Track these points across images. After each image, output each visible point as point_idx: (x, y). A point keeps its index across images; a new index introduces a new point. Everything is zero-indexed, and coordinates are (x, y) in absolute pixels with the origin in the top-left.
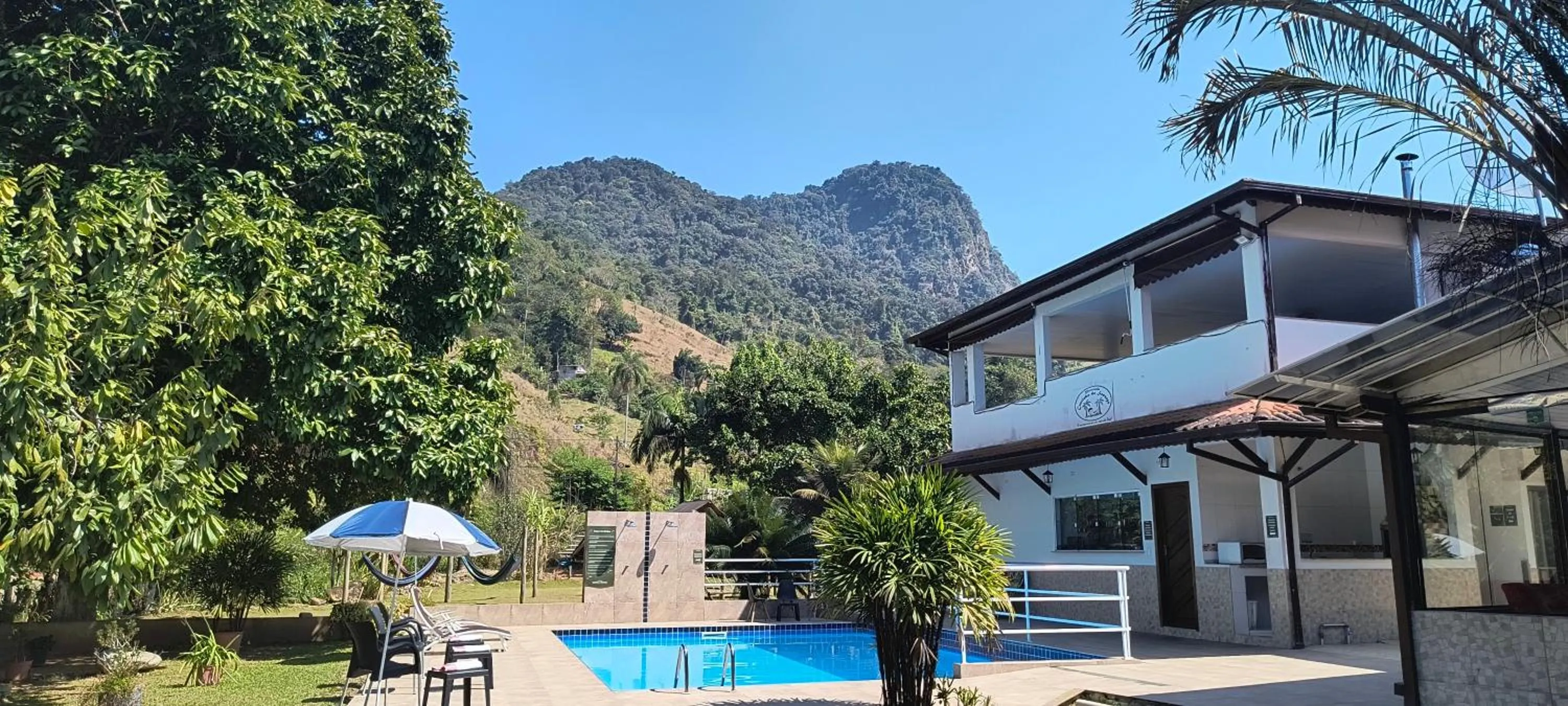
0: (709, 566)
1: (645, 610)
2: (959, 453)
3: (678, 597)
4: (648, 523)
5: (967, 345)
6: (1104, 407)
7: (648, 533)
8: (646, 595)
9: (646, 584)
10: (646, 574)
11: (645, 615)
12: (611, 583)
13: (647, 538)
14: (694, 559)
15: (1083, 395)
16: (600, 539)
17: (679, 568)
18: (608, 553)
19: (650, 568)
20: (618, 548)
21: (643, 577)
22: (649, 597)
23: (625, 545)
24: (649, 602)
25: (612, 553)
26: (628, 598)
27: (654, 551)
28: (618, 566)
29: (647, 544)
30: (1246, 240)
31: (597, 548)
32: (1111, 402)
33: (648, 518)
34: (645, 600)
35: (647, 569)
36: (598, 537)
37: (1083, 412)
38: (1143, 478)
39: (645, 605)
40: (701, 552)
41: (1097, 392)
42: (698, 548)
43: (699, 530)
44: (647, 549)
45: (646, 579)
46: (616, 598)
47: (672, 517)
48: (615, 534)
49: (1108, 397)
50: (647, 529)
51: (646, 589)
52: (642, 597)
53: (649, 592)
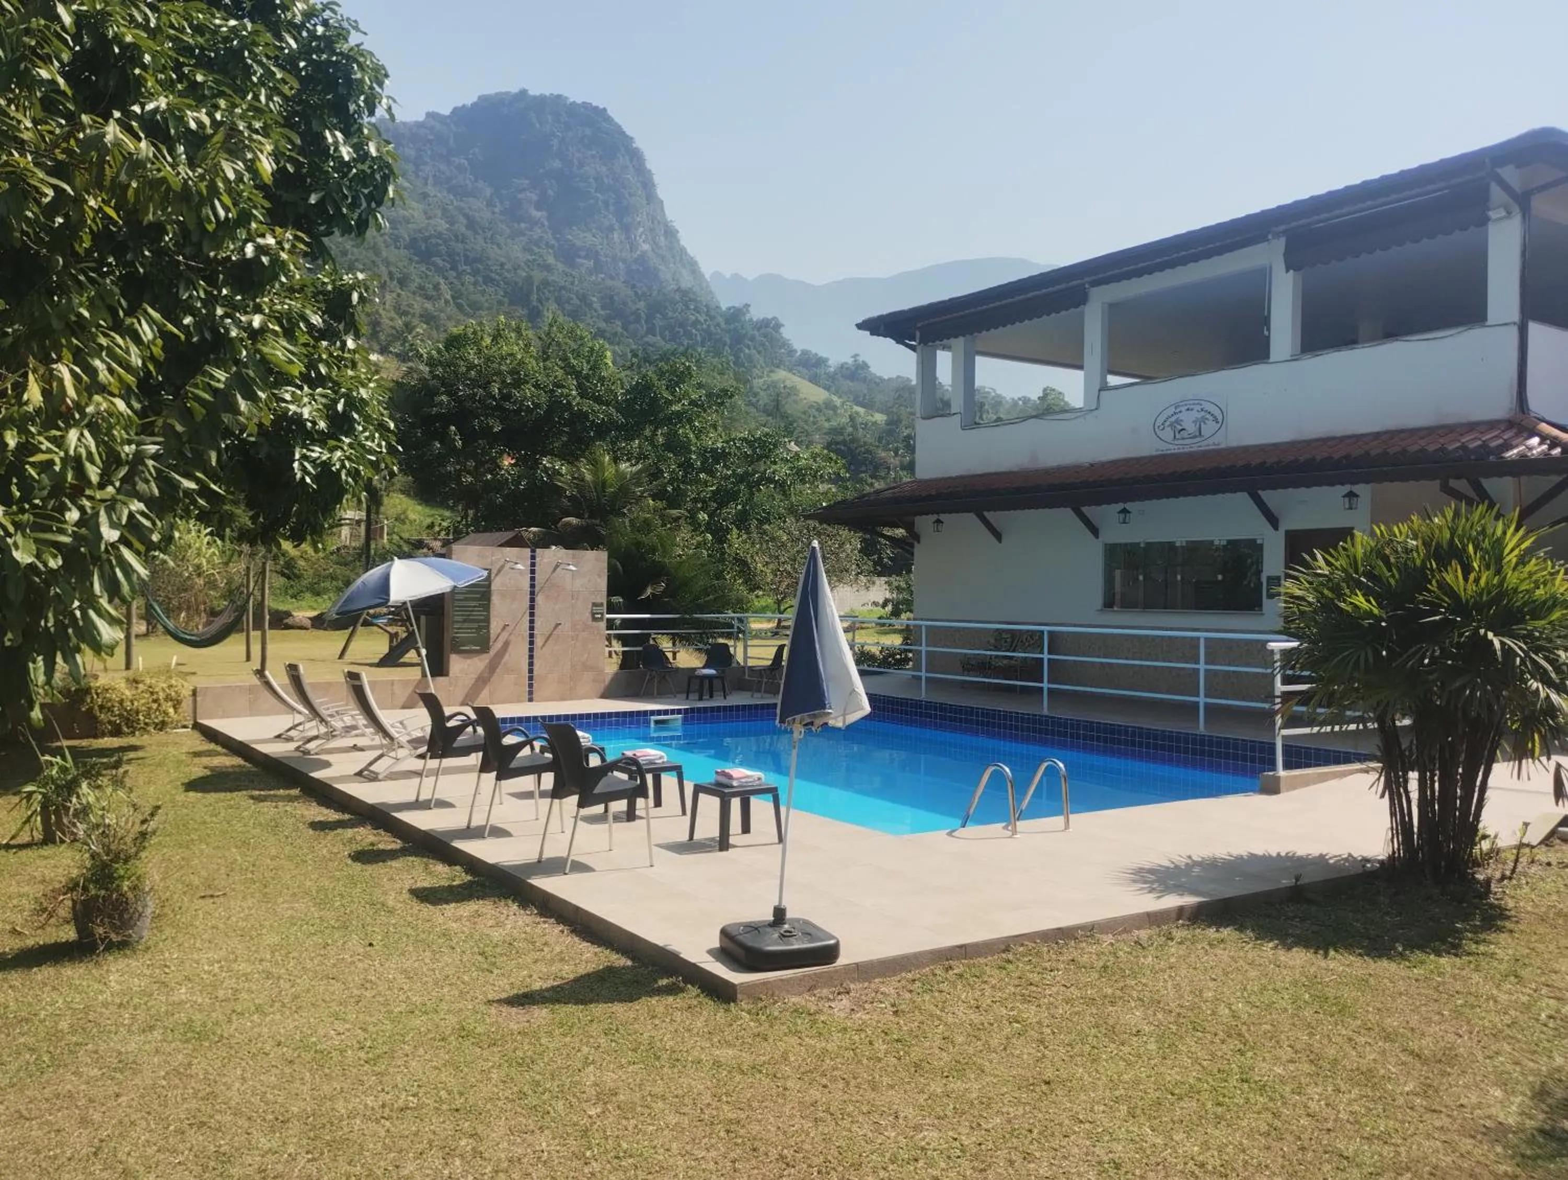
0: (610, 624)
1: (531, 686)
2: (926, 481)
3: (573, 667)
4: (533, 565)
5: (956, 337)
6: (1209, 428)
7: (533, 579)
8: (531, 664)
9: (531, 650)
11: (531, 693)
12: (485, 648)
13: (533, 586)
14: (593, 614)
15: (1172, 410)
17: (573, 626)
18: (481, 605)
19: (536, 626)
20: (495, 599)
22: (536, 668)
23: (504, 595)
24: (535, 673)
25: (486, 607)
26: (507, 669)
28: (495, 623)
29: (532, 593)
30: (1504, 214)
31: (466, 599)
32: (1220, 421)
33: (533, 558)
34: (531, 671)
37: (1168, 434)
38: (1274, 521)
39: (531, 678)
40: (602, 605)
41: (1199, 408)
42: (599, 601)
43: (600, 576)
44: (532, 600)
45: (532, 642)
46: (492, 669)
47: (565, 555)
49: (1217, 412)
50: (533, 572)
51: (531, 657)
52: (526, 668)
53: (535, 661)
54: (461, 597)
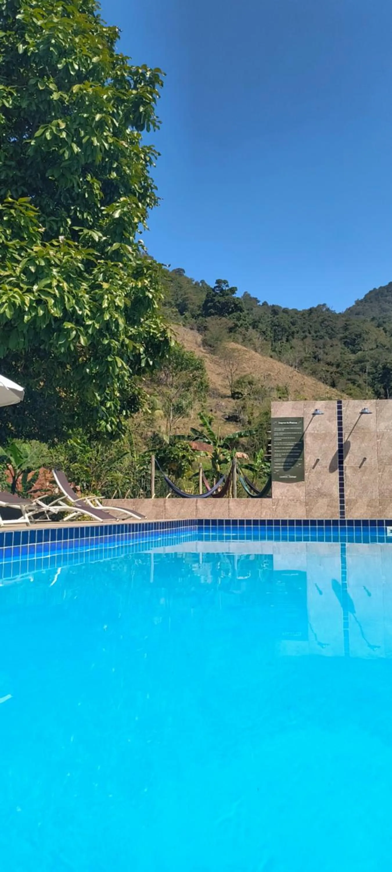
1: (342, 507)
3: (381, 494)
4: (340, 413)
7: (340, 424)
8: (342, 490)
9: (341, 479)
10: (341, 468)
12: (301, 477)
13: (340, 430)
16: (286, 431)
17: (380, 461)
18: (296, 445)
19: (346, 461)
20: (308, 440)
21: (338, 471)
22: (346, 493)
23: (315, 437)
24: (346, 498)
25: (300, 446)
26: (320, 494)
27: (348, 443)
28: (309, 459)
29: (340, 435)
31: (283, 440)
33: (340, 407)
34: (342, 496)
35: (341, 462)
36: (284, 429)
39: (342, 502)
44: (340, 440)
45: (341, 474)
46: (308, 494)
47: (370, 404)
48: (302, 424)
50: (340, 418)
51: (342, 485)
52: (337, 493)
53: (345, 488)
54: (280, 439)
